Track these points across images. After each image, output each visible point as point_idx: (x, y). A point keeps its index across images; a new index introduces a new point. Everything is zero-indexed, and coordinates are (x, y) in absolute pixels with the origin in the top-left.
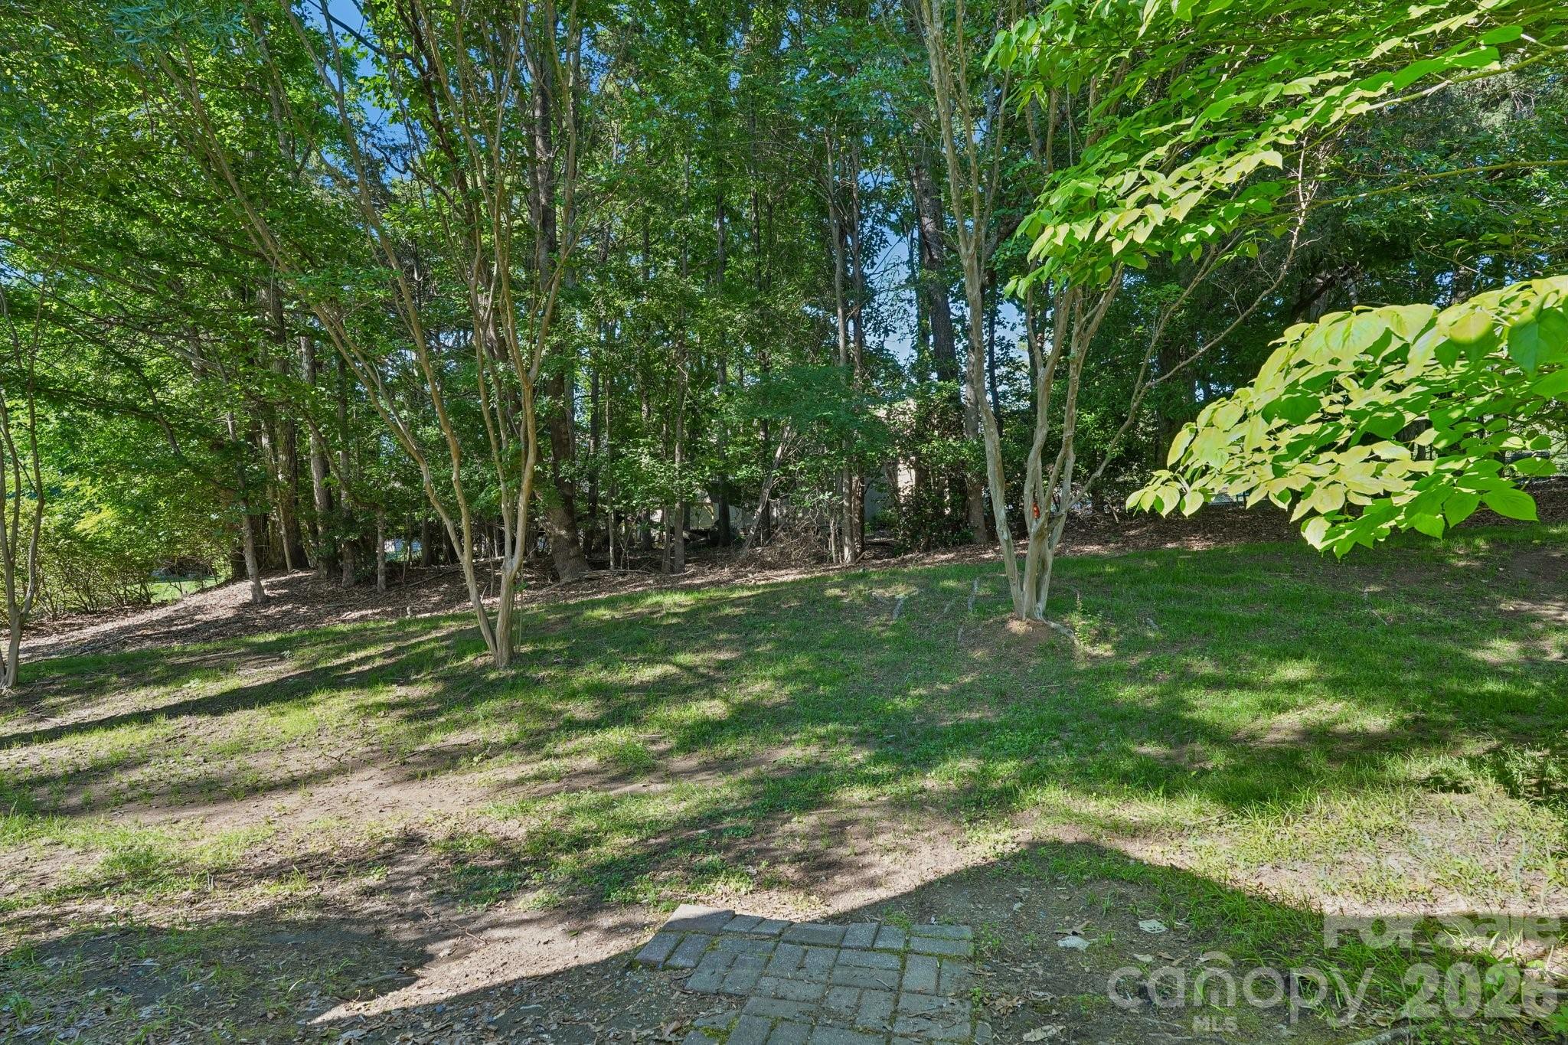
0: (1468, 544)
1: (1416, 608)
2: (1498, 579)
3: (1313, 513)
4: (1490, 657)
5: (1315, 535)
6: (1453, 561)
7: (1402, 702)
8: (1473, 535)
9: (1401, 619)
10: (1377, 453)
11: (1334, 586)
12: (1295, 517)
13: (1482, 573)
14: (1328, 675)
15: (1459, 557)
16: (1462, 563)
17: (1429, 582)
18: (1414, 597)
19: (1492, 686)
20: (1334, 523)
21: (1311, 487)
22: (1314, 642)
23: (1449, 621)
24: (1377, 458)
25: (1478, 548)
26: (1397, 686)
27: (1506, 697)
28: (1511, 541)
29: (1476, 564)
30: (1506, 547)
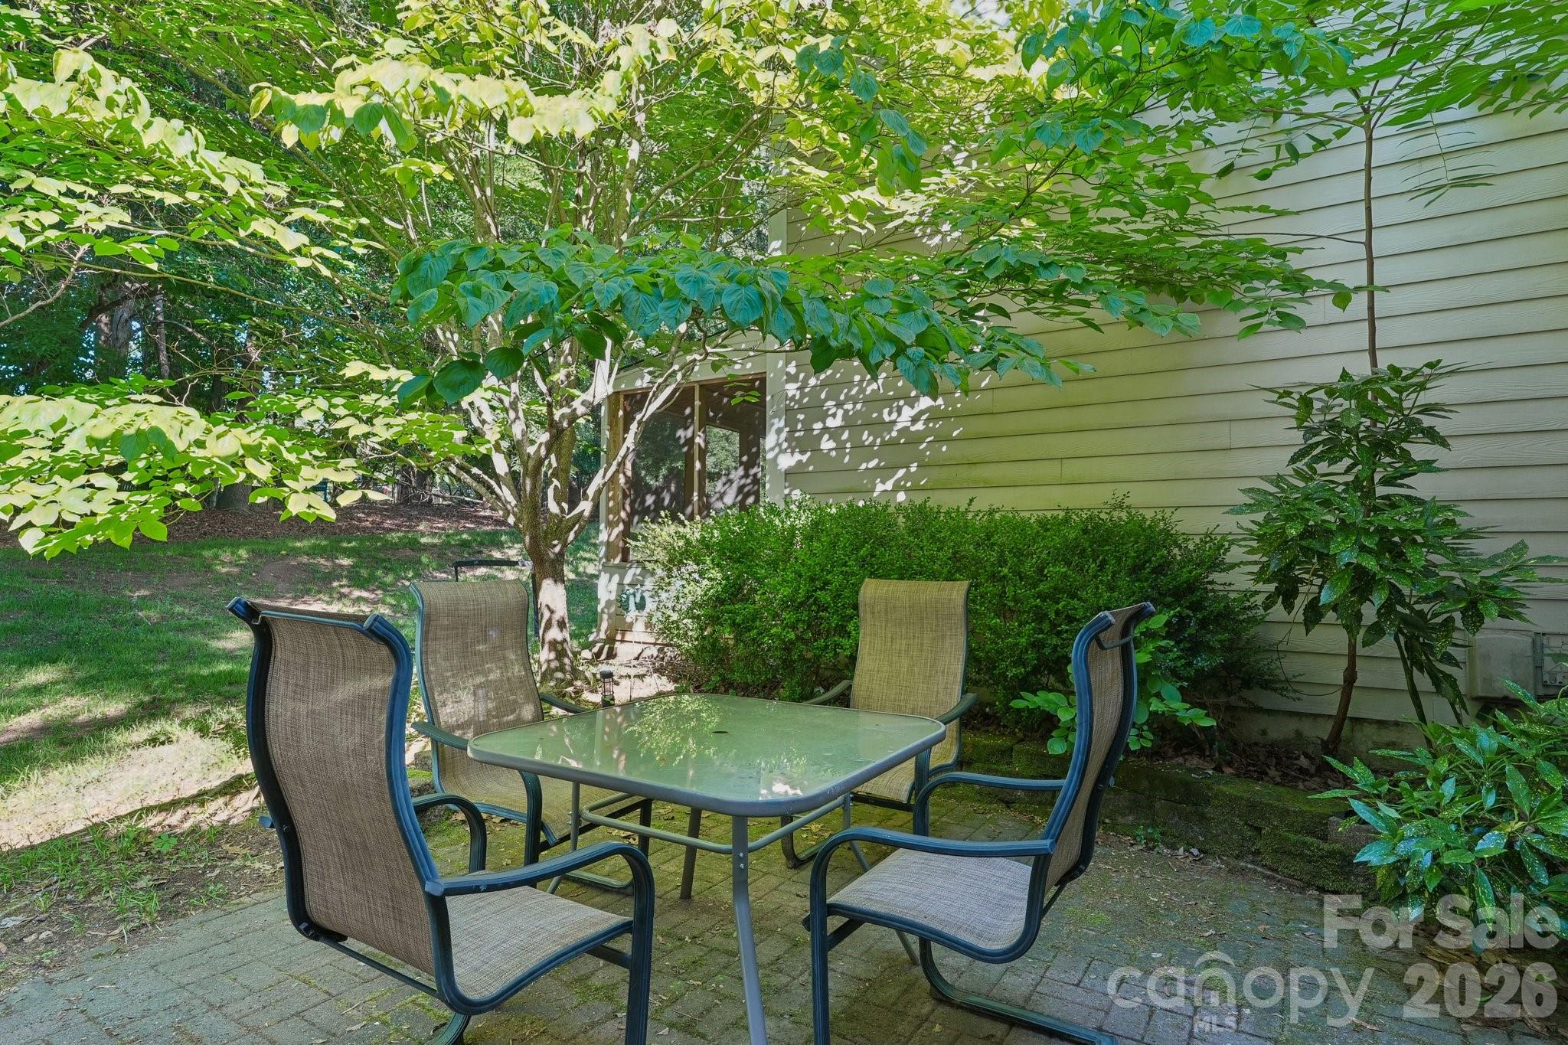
0: (233, 553)
1: (178, 609)
2: (250, 582)
3: (30, 525)
4: (228, 645)
5: (29, 542)
6: (218, 567)
7: (147, 689)
8: (239, 546)
9: (163, 618)
10: (92, 481)
11: (105, 591)
12: (13, 527)
13: (239, 577)
14: (80, 674)
15: (223, 564)
16: (224, 570)
17: (195, 586)
18: (178, 599)
19: (223, 667)
20: (47, 535)
21: (33, 504)
22: (74, 645)
23: (202, 619)
24: (92, 486)
25: (240, 557)
26: (146, 675)
27: (230, 673)
28: (266, 551)
29: (236, 570)
30: (261, 556)
